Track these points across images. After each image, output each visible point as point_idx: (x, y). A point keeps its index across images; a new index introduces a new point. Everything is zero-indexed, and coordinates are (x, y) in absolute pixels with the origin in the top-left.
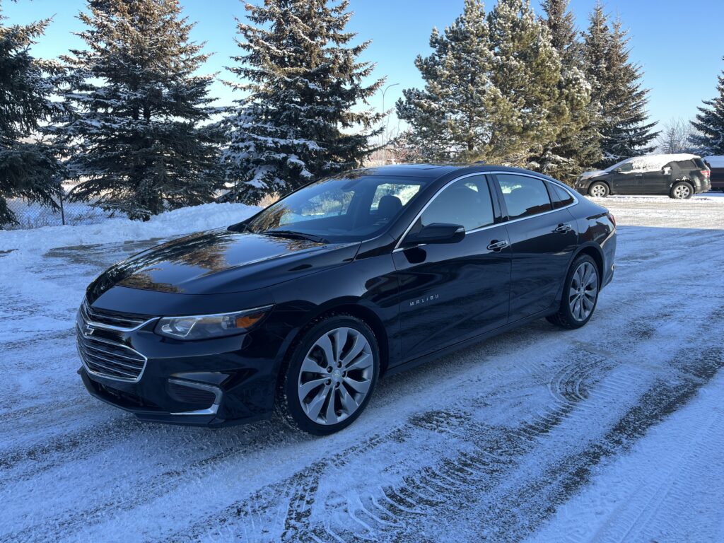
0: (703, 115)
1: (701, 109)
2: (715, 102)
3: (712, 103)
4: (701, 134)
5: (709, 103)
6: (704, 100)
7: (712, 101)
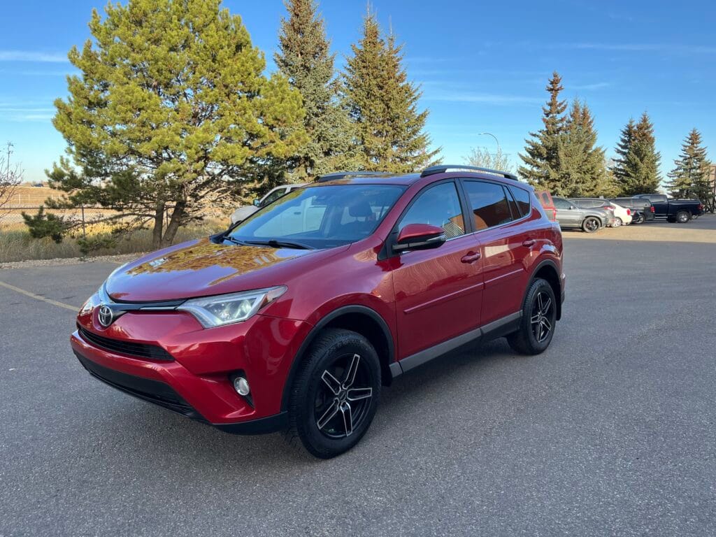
0: (531, 147)
1: (528, 142)
2: (541, 134)
3: (538, 136)
4: (528, 167)
5: (534, 135)
6: (531, 132)
7: (538, 133)
